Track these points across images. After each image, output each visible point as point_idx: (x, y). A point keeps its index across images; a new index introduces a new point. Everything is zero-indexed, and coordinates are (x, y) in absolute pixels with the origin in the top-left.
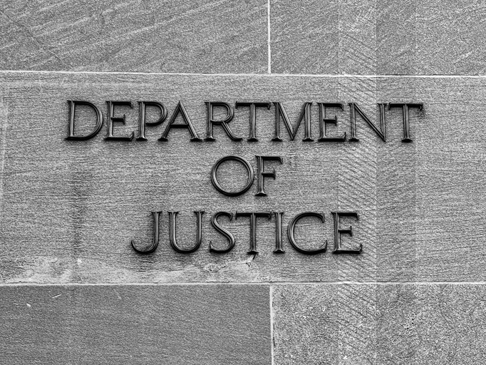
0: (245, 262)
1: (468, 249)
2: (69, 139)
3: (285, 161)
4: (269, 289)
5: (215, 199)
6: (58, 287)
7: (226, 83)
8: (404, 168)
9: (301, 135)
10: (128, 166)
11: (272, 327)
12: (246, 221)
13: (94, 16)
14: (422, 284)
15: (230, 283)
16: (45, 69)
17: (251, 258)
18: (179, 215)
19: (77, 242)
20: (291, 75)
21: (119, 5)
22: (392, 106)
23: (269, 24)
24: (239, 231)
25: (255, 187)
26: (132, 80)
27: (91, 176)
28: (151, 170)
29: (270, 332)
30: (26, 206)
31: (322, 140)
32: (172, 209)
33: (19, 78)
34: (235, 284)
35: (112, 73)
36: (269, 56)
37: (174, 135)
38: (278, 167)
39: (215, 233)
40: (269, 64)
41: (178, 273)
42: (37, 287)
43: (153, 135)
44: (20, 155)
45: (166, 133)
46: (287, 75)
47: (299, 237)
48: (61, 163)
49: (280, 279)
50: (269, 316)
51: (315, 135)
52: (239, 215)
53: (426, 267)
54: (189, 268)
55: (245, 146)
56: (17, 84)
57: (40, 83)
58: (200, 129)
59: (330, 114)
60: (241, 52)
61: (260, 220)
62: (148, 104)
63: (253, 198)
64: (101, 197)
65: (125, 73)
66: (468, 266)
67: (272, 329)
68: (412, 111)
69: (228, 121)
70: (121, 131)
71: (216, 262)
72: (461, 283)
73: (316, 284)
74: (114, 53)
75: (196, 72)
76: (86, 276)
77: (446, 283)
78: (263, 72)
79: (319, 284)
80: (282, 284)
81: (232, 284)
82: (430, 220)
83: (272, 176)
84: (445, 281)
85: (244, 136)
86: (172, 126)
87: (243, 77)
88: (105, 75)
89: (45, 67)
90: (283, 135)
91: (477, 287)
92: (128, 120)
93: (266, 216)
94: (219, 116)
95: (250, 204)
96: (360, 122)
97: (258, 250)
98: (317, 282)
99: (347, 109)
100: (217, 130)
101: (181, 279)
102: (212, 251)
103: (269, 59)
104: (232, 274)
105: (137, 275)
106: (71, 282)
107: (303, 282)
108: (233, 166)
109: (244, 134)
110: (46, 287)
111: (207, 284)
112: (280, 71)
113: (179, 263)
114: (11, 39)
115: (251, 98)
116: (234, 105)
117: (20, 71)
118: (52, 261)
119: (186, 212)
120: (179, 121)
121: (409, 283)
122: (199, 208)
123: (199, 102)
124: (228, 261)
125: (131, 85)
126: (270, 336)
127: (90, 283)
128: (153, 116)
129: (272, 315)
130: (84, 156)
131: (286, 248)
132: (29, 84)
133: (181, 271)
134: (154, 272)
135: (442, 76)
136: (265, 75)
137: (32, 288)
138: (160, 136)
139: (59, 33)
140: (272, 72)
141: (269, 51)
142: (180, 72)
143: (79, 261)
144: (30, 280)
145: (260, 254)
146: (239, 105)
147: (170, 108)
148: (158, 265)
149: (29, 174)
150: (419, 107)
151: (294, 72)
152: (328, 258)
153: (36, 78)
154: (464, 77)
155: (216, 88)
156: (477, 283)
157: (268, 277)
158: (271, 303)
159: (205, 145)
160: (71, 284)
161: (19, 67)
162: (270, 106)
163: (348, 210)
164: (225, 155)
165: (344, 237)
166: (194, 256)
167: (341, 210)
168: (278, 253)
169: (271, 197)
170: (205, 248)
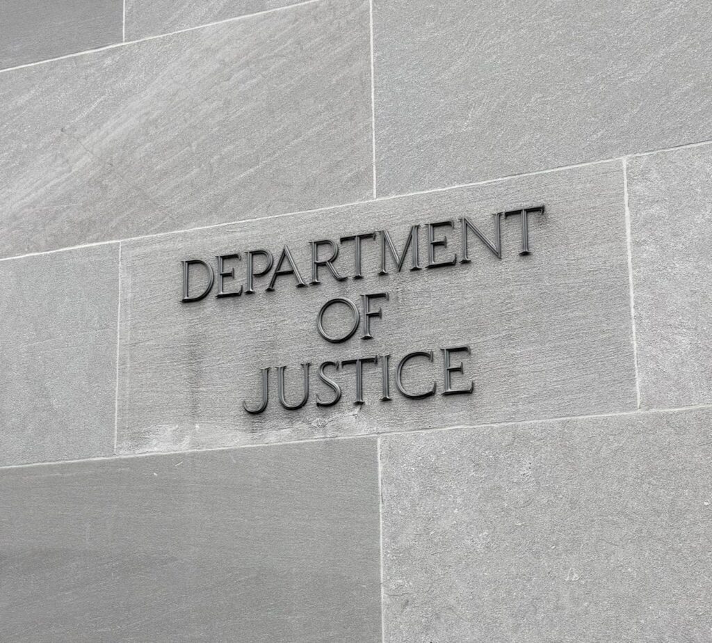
0: (351, 413)
1: (596, 375)
2: (185, 301)
3: (392, 296)
4: (376, 441)
5: (321, 348)
6: (180, 455)
7: (330, 217)
8: (523, 287)
9: (408, 265)
10: (239, 323)
11: (380, 482)
12: (352, 369)
13: (203, 165)
14: (541, 421)
15: (337, 438)
16: (161, 231)
17: (358, 409)
18: (287, 370)
19: (195, 407)
20: (397, 196)
21: (226, 150)
22: (508, 214)
23: (374, 140)
24: (345, 380)
25: (360, 330)
26: (239, 229)
27: (205, 338)
28: (260, 325)
29: (378, 487)
30: (150, 375)
31: (431, 267)
32: (281, 364)
33: (138, 244)
34: (342, 438)
35: (221, 225)
36: (375, 178)
37: (281, 281)
38: (385, 305)
39: (322, 385)
40: (375, 187)
41: (287, 431)
42: (161, 456)
43: (261, 286)
44: (143, 324)
45: (273, 284)
46: (394, 197)
47: (407, 381)
48: (179, 327)
49: (388, 429)
50: (376, 470)
51: (424, 263)
52: (345, 363)
53: (546, 402)
54: (298, 425)
55: (351, 284)
56: (138, 251)
57: (158, 247)
58: (305, 274)
59: (440, 235)
60: (345, 179)
61: (366, 366)
62: (254, 253)
63: (359, 342)
64: (214, 358)
65: (233, 223)
66: (595, 395)
67: (380, 485)
68: (532, 216)
69: (333, 260)
70: (231, 286)
71: (324, 416)
72: (587, 417)
73: (424, 432)
74: (222, 202)
75: (300, 210)
76: (203, 441)
77: (569, 418)
78: (368, 198)
79: (429, 431)
80: (389, 434)
81: (339, 438)
82: (552, 345)
83: (378, 315)
84: (568, 416)
85: (349, 274)
86: (278, 274)
87: (348, 207)
88: (215, 228)
89: (162, 229)
90: (390, 267)
91: (605, 420)
92: (237, 274)
93: (373, 361)
94: (325, 255)
95: (355, 350)
96: (472, 239)
97: (365, 399)
98: (426, 429)
99: (458, 226)
100: (322, 270)
101: (291, 438)
102: (318, 405)
103: (375, 182)
104: (339, 428)
105: (250, 436)
106: (191, 448)
107: (411, 430)
108: (337, 308)
109: (350, 273)
110: (169, 455)
111: (315, 440)
112: (386, 194)
113: (288, 420)
114: (130, 206)
115: (357, 230)
116: (339, 241)
117: (140, 237)
118: (174, 428)
119: (294, 367)
120: (285, 268)
121: (526, 422)
122: (306, 360)
123: (304, 243)
124: (335, 414)
125: (239, 234)
126: (378, 492)
127: (207, 448)
128: (260, 266)
129: (380, 469)
130: (198, 317)
131: (394, 396)
132: (148, 250)
133: (290, 429)
134: (265, 432)
135: (568, 167)
136: (371, 201)
137: (158, 457)
138: (267, 287)
139: (172, 190)
140: (378, 196)
141: (375, 171)
142: (285, 213)
143: (197, 426)
144: (156, 449)
145: (367, 403)
146: (343, 240)
147: (276, 254)
148: (268, 424)
149: (151, 343)
150: (540, 210)
151: (401, 191)
152: (438, 400)
153: (153, 242)
154: (594, 163)
155: (321, 224)
156: (606, 415)
157: (375, 429)
158: (379, 456)
159: (310, 289)
160: (190, 451)
161: (138, 233)
162: (375, 236)
163: (459, 344)
164: (331, 298)
165: (455, 376)
166: (302, 412)
167: (451, 345)
168: (385, 400)
169: (377, 339)
170: (312, 402)
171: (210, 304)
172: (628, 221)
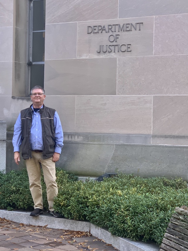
0: (113, 54)
2: (88, 33)
3: (120, 35)
4: (117, 58)
5: (109, 43)
6: (87, 59)
9: (123, 30)
10: (97, 37)
12: (113, 46)
13: (91, 10)
14: (140, 56)
19: (89, 51)
21: (95, 7)
22: (138, 23)
23: (118, 9)
24: (112, 48)
25: (115, 40)
26: (97, 22)
27: (91, 40)
28: (100, 38)
29: (117, 65)
31: (126, 31)
32: (103, 45)
35: (94, 21)
36: (118, 15)
37: (103, 31)
39: (109, 49)
40: (118, 17)
41: (104, 56)
43: (100, 32)
44: (81, 37)
45: (102, 31)
47: (122, 49)
48: (87, 38)
49: (119, 56)
50: (117, 63)
53: (141, 53)
55: (114, 33)
56: (80, 24)
58: (107, 30)
59: (128, 26)
60: (114, 15)
61: (116, 46)
62: (99, 26)
64: (93, 43)
65: (96, 20)
66: (148, 53)
68: (141, 24)
70: (96, 31)
71: (109, 54)
72: (146, 56)
74: (94, 17)
75: (106, 19)
76: (91, 57)
83: (118, 38)
84: (144, 56)
85: (114, 31)
86: (103, 30)
87: (114, 20)
90: (120, 30)
92: (96, 29)
94: (110, 27)
95: (114, 43)
96: (132, 27)
97: (115, 51)
98: (124, 57)
99: (130, 24)
100: (110, 30)
104: (111, 56)
105: (98, 56)
107: (122, 57)
108: (112, 36)
110: (85, 59)
111: (108, 58)
112: (120, 18)
113: (104, 54)
114: (79, 16)
115: (115, 24)
116: (112, 25)
118: (86, 54)
119: (105, 45)
120: (104, 29)
121: (138, 56)
122: (107, 44)
123: (107, 25)
124: (111, 54)
128: (100, 28)
130: (90, 36)
131: (120, 51)
132: (82, 24)
134: (100, 56)
135: (146, 17)
136: (118, 19)
137: (83, 59)
139: (86, 14)
142: (104, 20)
143: (90, 54)
147: (103, 26)
148: (101, 54)
149: (83, 40)
150: (142, 23)
151: (122, 18)
152: (126, 52)
153: (83, 22)
154: (150, 16)
155: (110, 22)
156: (149, 56)
157: (117, 56)
158: (117, 60)
159: (108, 33)
160: (89, 58)
161: (81, 21)
162: (118, 25)
163: (129, 44)
164: (111, 35)
165: (129, 48)
166: (106, 53)
167: (128, 44)
168: (118, 52)
169: (118, 42)
170: (107, 51)
171: (92, 34)
172: (154, 26)
